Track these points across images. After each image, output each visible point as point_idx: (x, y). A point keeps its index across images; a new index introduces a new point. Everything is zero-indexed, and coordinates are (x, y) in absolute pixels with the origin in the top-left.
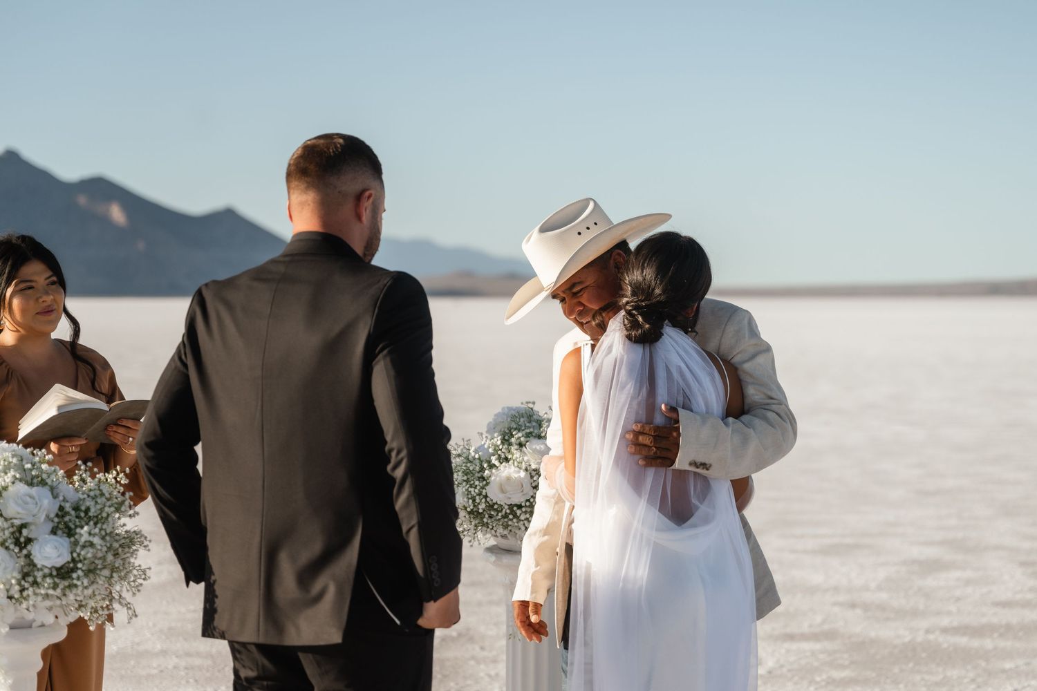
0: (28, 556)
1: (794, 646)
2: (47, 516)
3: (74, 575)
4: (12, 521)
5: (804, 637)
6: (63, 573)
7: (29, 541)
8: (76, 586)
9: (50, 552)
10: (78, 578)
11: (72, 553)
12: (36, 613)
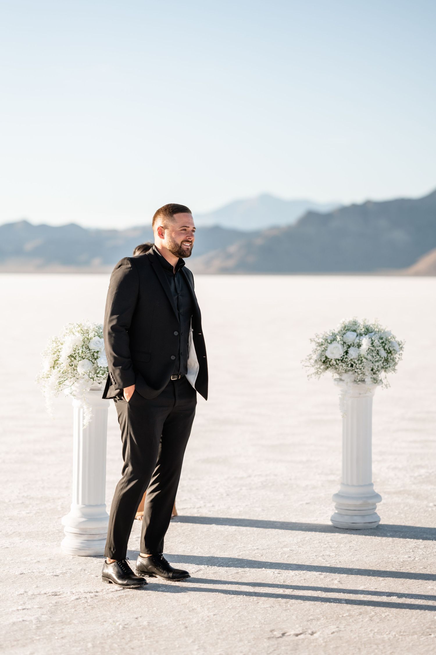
7: (97, 358)
9: (103, 362)
12: (102, 385)
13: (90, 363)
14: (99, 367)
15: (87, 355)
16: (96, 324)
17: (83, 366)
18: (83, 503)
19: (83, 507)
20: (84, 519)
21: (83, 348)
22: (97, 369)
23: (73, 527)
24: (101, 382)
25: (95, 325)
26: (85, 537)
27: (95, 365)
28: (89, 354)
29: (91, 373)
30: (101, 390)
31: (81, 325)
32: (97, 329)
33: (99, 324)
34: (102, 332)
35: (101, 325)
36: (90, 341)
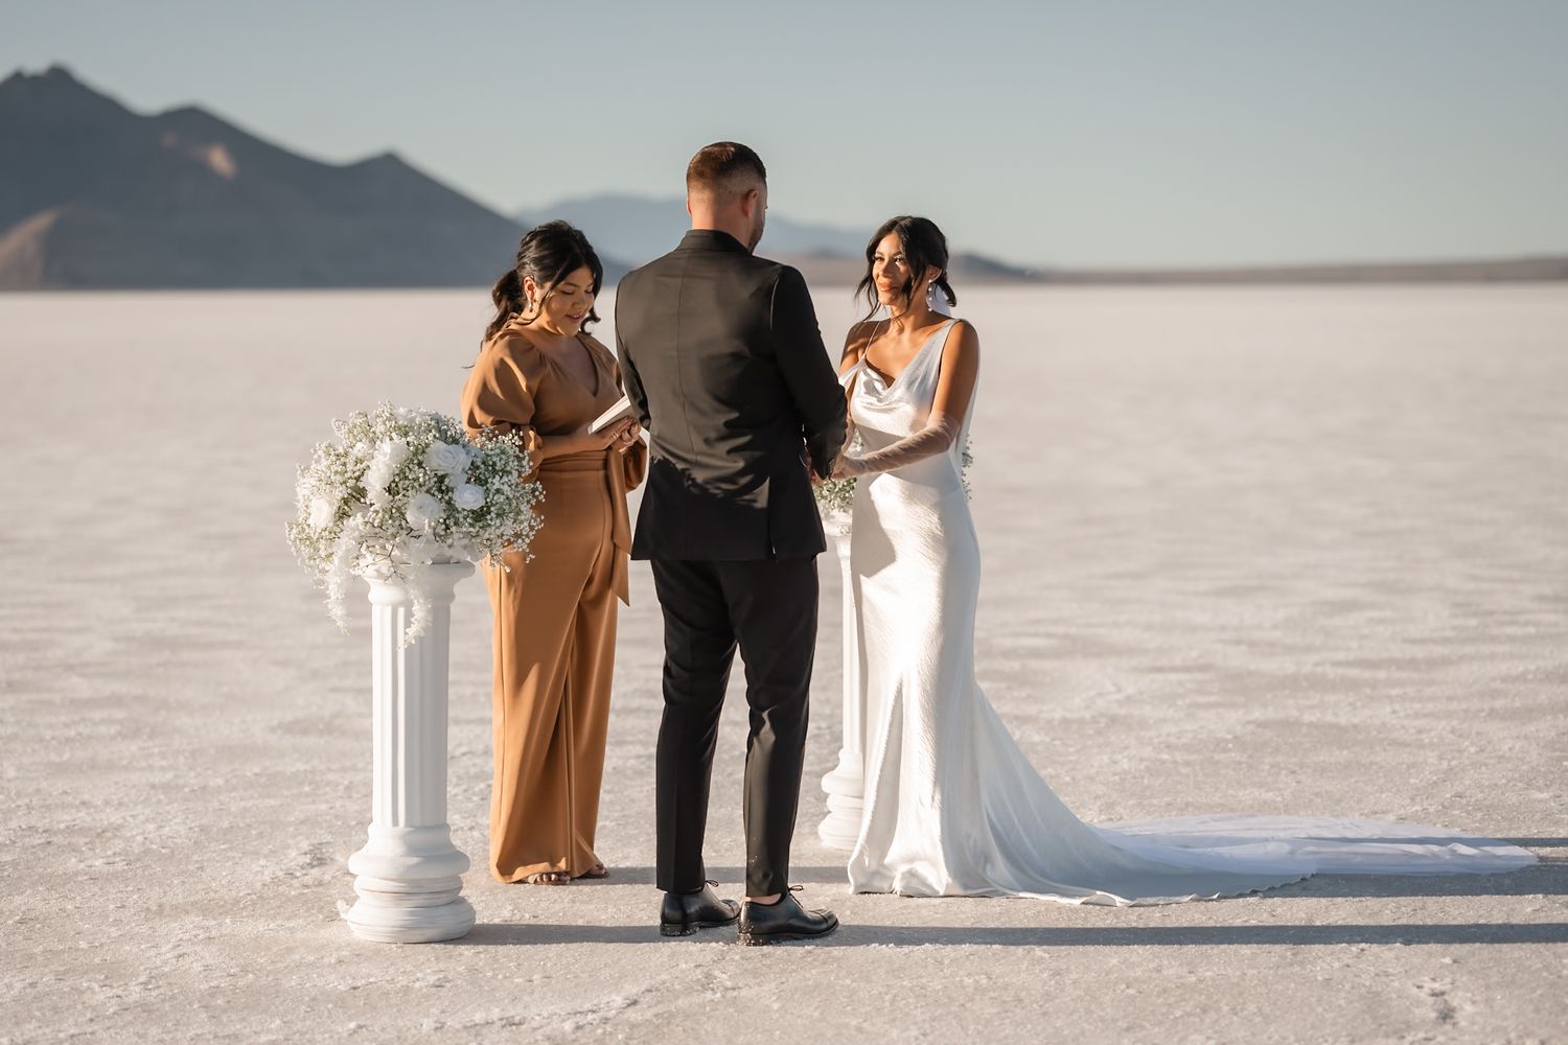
0: (449, 503)
1: (1160, 677)
2: (463, 469)
3: (489, 517)
4: (435, 472)
5: (1173, 669)
6: (479, 515)
7: (449, 490)
8: (490, 525)
9: (469, 498)
10: (491, 520)
11: (485, 499)
13: (435, 501)
15: (427, 483)
17: (420, 509)
18: (408, 822)
19: (409, 833)
20: (414, 860)
23: (392, 880)
26: (419, 900)
27: (446, 504)
28: (430, 481)
30: (451, 563)
36: (425, 452)
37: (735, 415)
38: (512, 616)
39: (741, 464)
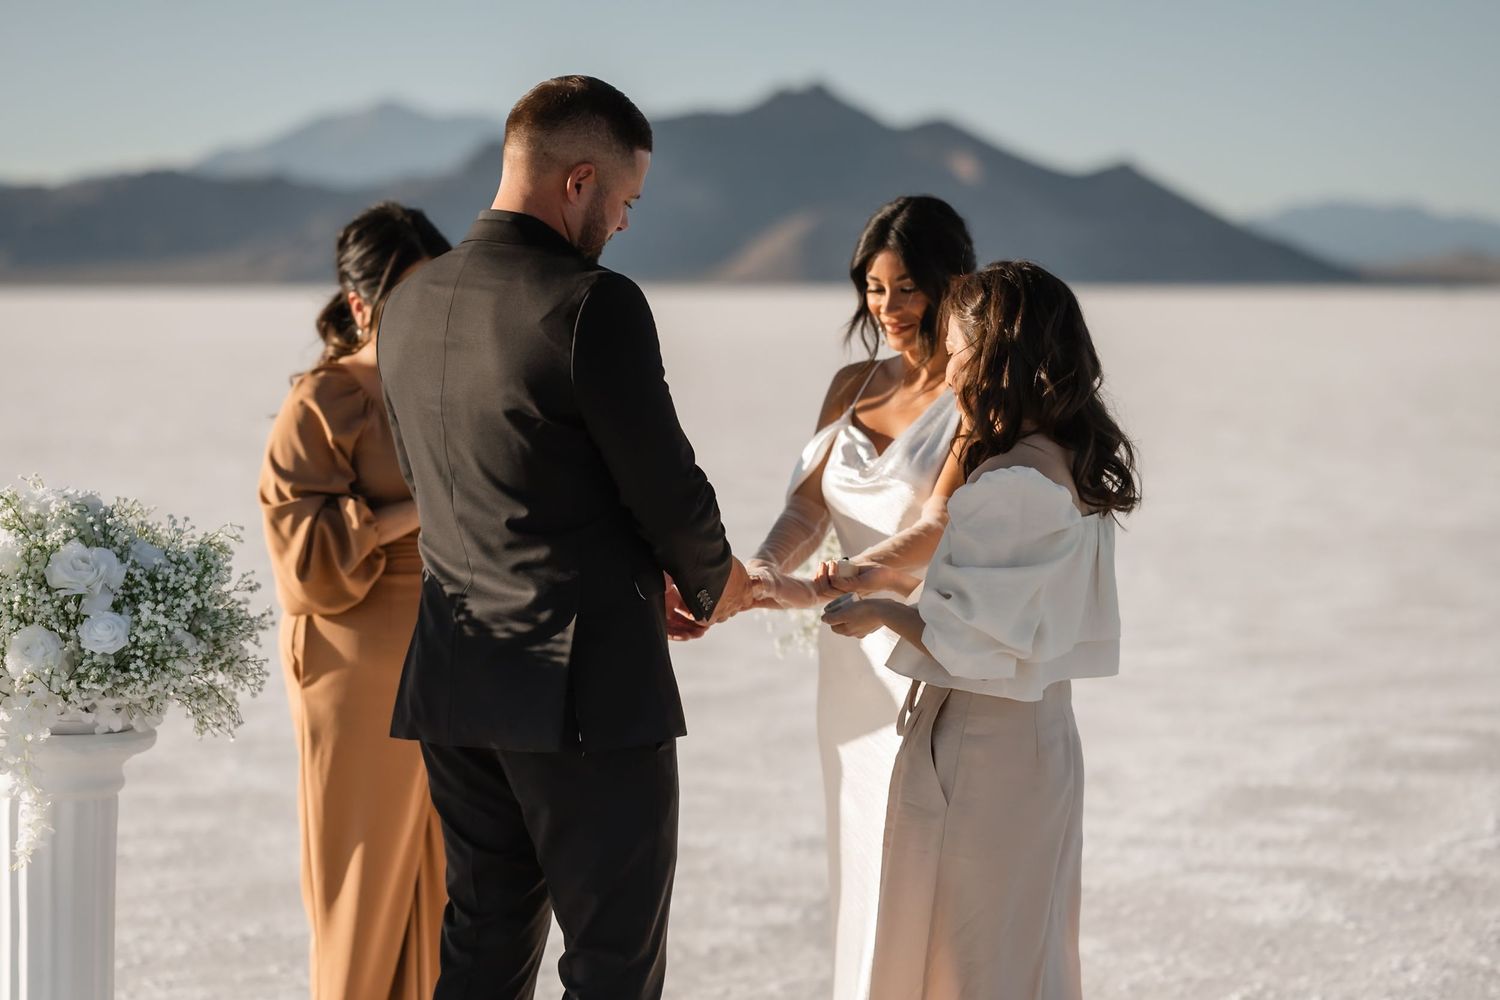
0: (75, 639)
3: (132, 666)
4: (58, 592)
6: (122, 662)
7: (80, 619)
8: (134, 680)
9: (103, 635)
10: (137, 670)
11: (129, 637)
12: (97, 714)
13: (55, 639)
14: (87, 653)
15: (42, 609)
16: (70, 492)
17: (26, 649)
21: (25, 586)
22: (76, 658)
24: (94, 706)
25: (65, 497)
27: (71, 644)
28: (48, 606)
29: (59, 675)
30: (94, 733)
31: (15, 497)
32: (74, 512)
33: (80, 495)
34: (92, 525)
35: (87, 497)
36: (49, 559)
37: (522, 513)
38: (319, 792)
39: (530, 594)
